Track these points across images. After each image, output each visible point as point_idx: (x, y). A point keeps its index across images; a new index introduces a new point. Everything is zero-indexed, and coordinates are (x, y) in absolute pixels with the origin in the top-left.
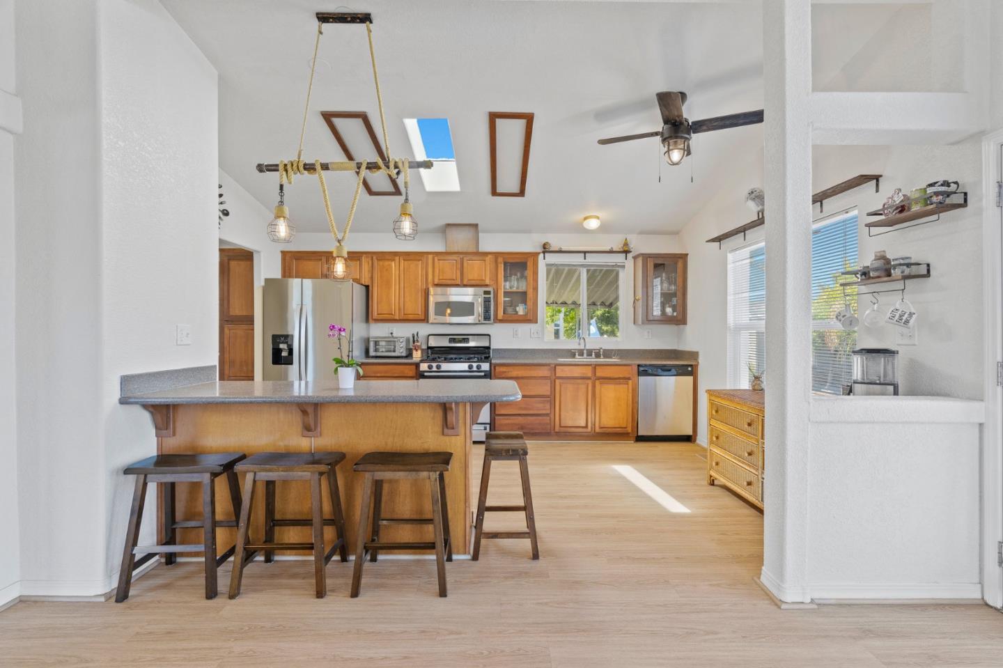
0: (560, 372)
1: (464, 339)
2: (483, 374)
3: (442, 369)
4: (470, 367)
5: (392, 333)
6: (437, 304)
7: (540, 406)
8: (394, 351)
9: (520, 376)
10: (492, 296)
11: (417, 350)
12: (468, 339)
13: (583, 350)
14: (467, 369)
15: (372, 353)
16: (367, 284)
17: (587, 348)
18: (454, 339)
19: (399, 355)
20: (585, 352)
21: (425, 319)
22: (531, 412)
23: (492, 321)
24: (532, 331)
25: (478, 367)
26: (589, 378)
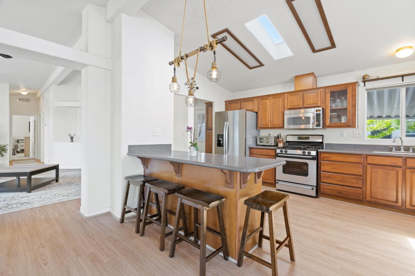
0: (370, 160)
1: (306, 137)
2: (311, 157)
3: (288, 153)
4: (304, 153)
5: (270, 134)
6: (289, 119)
7: (355, 181)
8: (268, 143)
9: (338, 160)
10: (321, 112)
11: (280, 143)
12: (309, 137)
13: (401, 146)
14: (302, 154)
15: (258, 143)
16: (256, 112)
17: (404, 144)
18: (301, 137)
19: (271, 145)
20: (402, 148)
21: (283, 127)
22: (346, 184)
23: (321, 127)
24: (355, 133)
25: (309, 153)
26: (400, 167)
